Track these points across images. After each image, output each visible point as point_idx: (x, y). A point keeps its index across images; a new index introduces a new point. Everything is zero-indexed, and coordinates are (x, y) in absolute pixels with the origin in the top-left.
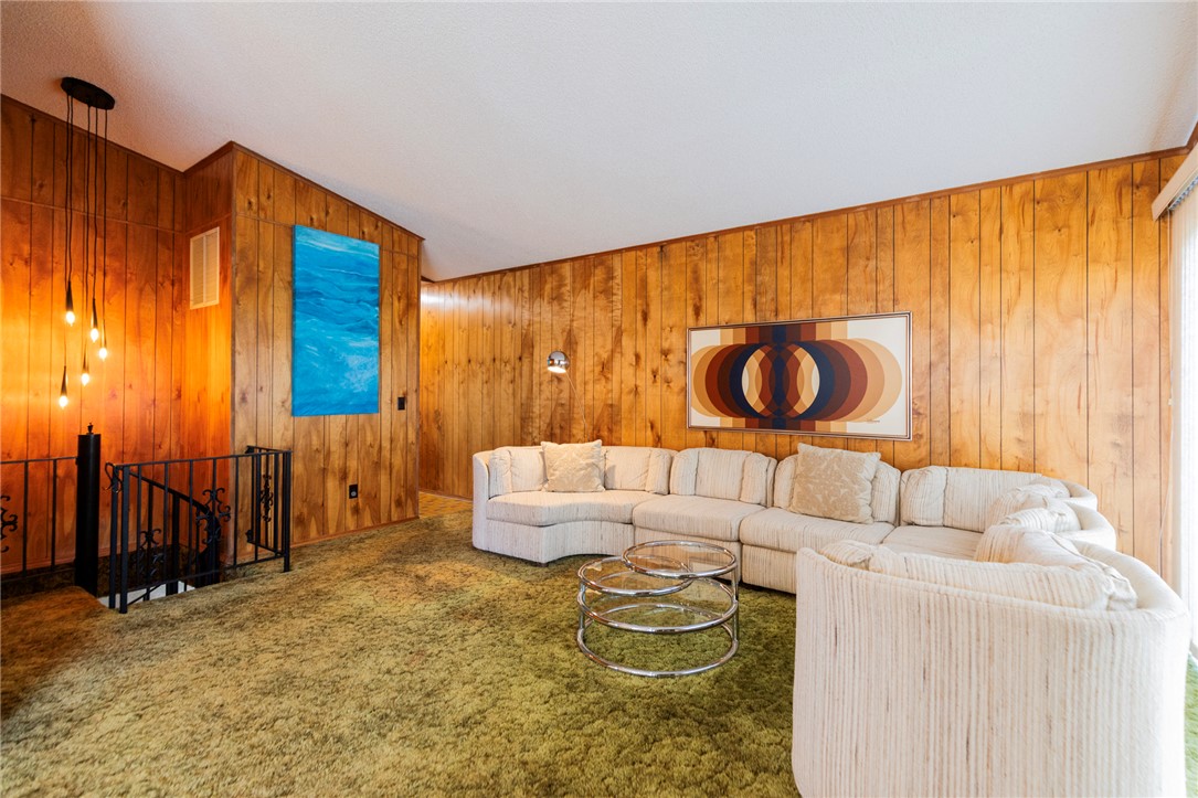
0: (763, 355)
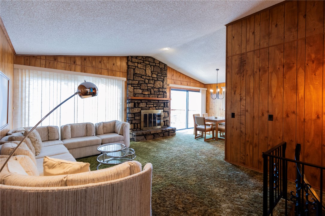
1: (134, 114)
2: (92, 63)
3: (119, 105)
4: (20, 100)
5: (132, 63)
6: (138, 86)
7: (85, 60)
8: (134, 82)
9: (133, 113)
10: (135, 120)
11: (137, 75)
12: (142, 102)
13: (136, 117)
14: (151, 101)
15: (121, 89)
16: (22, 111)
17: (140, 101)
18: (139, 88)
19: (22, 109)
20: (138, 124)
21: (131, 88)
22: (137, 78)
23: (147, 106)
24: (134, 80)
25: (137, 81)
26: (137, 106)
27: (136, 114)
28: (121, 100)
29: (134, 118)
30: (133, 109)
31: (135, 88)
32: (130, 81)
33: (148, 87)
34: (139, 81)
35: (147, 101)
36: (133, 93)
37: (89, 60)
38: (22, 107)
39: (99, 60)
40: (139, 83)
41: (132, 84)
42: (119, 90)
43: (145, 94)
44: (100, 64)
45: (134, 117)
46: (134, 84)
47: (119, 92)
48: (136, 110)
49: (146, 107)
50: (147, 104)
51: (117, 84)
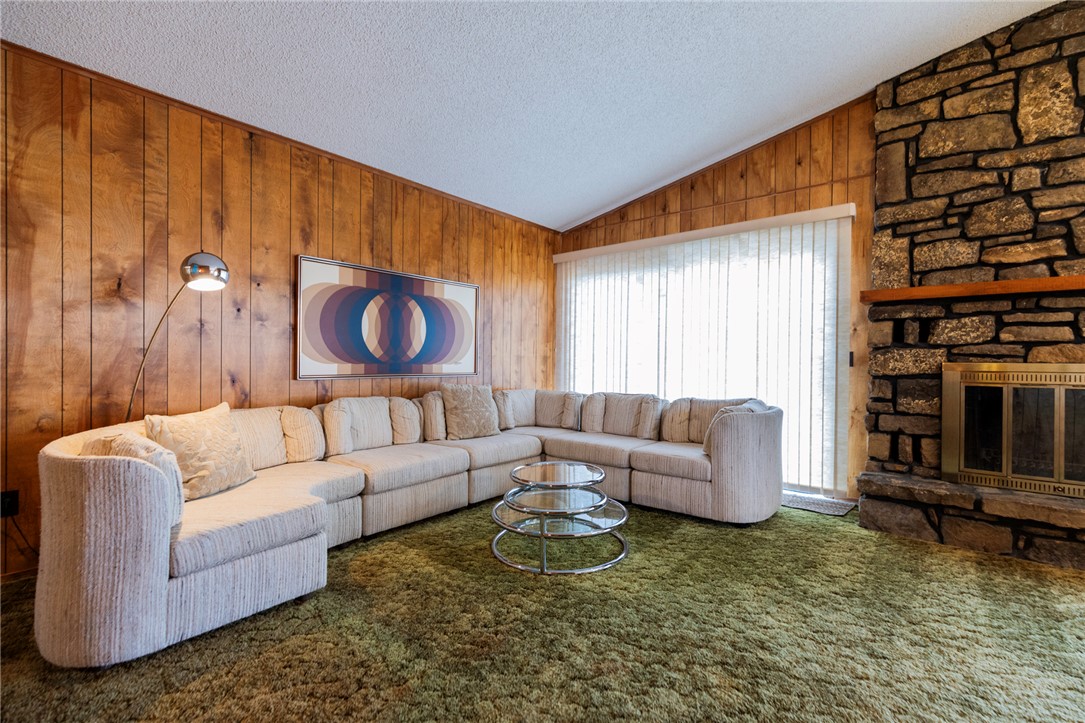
0: (382, 301)
1: (894, 380)
2: (715, 190)
3: (818, 335)
4: (563, 331)
5: (900, 114)
6: (947, 227)
7: (692, 188)
8: (913, 210)
9: (885, 377)
10: (897, 413)
11: (939, 165)
12: (960, 316)
13: (902, 400)
14: (1045, 303)
15: (831, 262)
16: (565, 356)
17: (934, 312)
18: (956, 232)
19: (565, 353)
20: (925, 442)
21: (889, 247)
22: (936, 183)
23: (1004, 336)
24: (911, 198)
25: (935, 197)
26: (910, 340)
27: (902, 383)
28: (831, 313)
29: (894, 401)
30: (884, 354)
31: (919, 239)
32: (888, 209)
33: (1036, 211)
34: (951, 196)
35: (1006, 305)
36: (905, 271)
37: (706, 184)
38: (565, 346)
39: (740, 169)
40: (951, 205)
41: (900, 224)
42: (819, 266)
43: (1004, 260)
44: (742, 182)
45: (889, 396)
46: (914, 222)
47: (819, 277)
48: (906, 362)
49: (996, 340)
50: (1000, 325)
51: (808, 242)
